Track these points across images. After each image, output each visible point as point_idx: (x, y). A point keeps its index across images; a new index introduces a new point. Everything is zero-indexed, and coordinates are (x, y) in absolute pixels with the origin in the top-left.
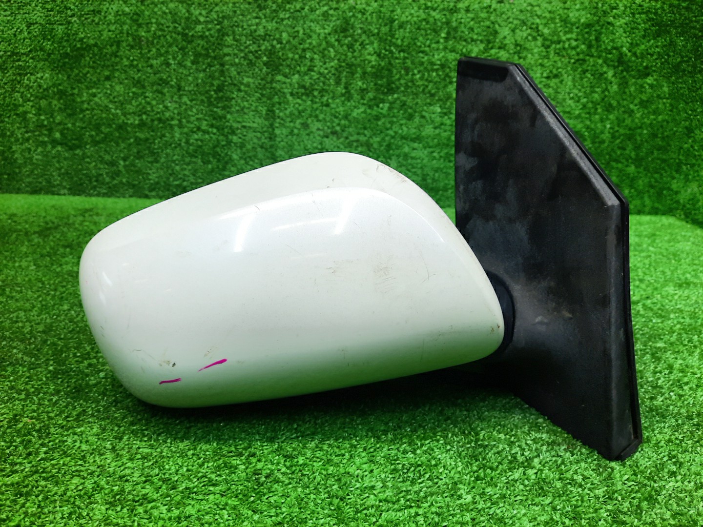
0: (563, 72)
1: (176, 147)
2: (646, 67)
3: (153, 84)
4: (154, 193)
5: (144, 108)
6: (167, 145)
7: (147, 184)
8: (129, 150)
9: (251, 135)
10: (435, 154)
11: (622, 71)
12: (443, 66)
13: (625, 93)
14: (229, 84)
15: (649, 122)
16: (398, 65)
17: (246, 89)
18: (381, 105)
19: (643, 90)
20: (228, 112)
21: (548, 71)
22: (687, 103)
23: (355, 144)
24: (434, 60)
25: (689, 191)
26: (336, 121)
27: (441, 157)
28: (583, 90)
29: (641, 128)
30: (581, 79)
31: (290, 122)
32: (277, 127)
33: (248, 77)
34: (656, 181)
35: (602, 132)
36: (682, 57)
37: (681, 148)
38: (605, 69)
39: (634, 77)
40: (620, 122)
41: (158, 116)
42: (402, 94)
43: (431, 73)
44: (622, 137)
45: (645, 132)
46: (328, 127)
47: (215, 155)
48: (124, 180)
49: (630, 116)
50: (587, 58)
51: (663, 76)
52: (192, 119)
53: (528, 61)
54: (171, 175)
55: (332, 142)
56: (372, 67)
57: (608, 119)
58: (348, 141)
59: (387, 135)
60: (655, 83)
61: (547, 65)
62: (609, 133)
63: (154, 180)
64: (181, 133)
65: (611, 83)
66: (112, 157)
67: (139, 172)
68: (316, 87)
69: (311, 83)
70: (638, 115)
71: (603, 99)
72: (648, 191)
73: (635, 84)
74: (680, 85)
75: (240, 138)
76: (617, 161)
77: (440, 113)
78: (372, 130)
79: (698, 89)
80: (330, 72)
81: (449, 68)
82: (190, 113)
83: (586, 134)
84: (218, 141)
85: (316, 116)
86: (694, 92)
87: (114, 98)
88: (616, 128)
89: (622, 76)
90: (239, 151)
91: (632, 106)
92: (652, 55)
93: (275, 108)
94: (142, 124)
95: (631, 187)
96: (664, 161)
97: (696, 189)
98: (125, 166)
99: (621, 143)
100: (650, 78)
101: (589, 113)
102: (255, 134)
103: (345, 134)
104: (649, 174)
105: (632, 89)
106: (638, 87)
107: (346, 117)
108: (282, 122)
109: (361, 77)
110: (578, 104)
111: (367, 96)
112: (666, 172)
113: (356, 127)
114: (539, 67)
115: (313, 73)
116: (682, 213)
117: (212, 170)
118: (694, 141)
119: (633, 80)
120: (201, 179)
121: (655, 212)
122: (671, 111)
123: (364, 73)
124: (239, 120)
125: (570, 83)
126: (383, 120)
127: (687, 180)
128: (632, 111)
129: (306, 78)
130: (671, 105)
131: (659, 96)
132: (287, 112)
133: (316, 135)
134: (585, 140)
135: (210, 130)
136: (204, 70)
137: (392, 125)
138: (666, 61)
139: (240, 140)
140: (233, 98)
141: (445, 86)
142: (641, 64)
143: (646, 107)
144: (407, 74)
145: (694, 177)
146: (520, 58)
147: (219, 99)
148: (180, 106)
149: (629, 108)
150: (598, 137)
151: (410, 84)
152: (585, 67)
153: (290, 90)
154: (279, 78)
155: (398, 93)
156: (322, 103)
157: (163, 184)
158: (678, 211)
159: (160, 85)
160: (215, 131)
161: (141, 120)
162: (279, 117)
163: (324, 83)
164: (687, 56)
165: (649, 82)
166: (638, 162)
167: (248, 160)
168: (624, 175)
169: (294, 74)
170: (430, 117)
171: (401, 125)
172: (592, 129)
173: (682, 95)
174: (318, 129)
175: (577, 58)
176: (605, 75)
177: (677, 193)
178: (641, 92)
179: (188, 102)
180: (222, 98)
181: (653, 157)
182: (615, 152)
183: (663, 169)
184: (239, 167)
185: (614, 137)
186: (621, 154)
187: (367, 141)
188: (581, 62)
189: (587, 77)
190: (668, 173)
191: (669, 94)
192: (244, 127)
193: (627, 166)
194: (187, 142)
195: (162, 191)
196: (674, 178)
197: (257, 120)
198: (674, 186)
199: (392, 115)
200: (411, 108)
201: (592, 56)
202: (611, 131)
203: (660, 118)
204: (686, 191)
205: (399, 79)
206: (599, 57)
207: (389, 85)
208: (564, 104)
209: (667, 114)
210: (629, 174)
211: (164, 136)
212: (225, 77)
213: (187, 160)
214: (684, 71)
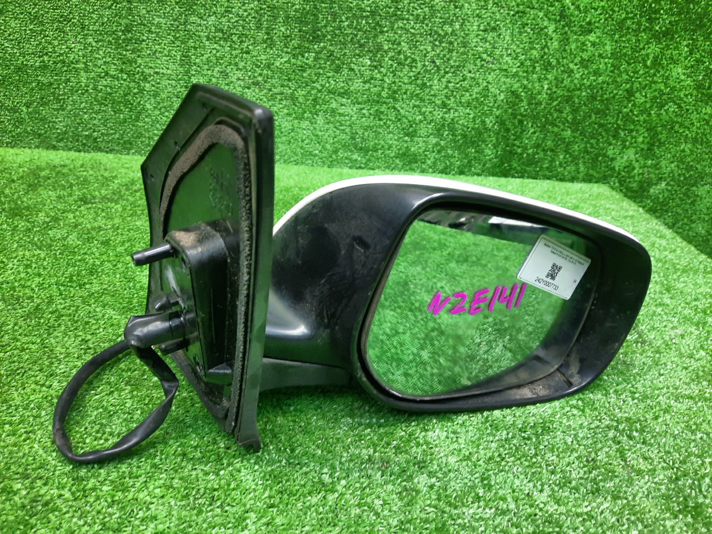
0: (501, 26)
1: (83, 94)
2: (589, 23)
3: (53, 21)
4: (61, 144)
5: (44, 48)
6: (73, 91)
7: (54, 134)
8: (31, 96)
9: (165, 82)
10: (364, 111)
11: (564, 26)
12: (373, 13)
13: (565, 50)
14: (139, 24)
15: (589, 83)
16: (324, 10)
17: (158, 30)
18: (306, 55)
19: (585, 47)
20: (139, 56)
21: (485, 24)
22: (629, 64)
23: (279, 97)
24: (363, 6)
25: (625, 157)
26: (259, 71)
27: (371, 114)
28: (522, 46)
29: (579, 89)
30: (520, 33)
31: (208, 70)
32: (194, 75)
33: (160, 17)
34: (592, 147)
35: (539, 93)
36: (627, 13)
37: (621, 112)
38: (546, 23)
39: (576, 34)
40: (558, 81)
41: (61, 58)
42: (329, 43)
43: (360, 20)
44: (559, 99)
45: (584, 94)
46: (249, 77)
47: (127, 103)
48: (29, 129)
49: (569, 76)
50: (528, 9)
51: (606, 33)
52: (100, 62)
53: (465, 11)
54: (79, 124)
55: (254, 94)
56: (296, 11)
57: (546, 79)
58: (271, 93)
59: (313, 88)
60: (597, 40)
61: (485, 16)
62: (547, 94)
63: (61, 129)
64: (88, 79)
65: (551, 39)
66: (13, 102)
67: (43, 120)
68: (235, 31)
69: (229, 27)
70: (577, 76)
71: (542, 57)
72: (583, 157)
73: (577, 40)
74: (623, 45)
75: (153, 86)
76: (554, 125)
77: (369, 66)
78: (297, 82)
79: (641, 49)
80: (249, 14)
81: (380, 15)
82: (97, 56)
83: (522, 94)
84: (129, 88)
85: (236, 64)
86: (637, 52)
87: (9, 35)
88: (554, 90)
89: (563, 31)
90: (153, 100)
91: (571, 66)
92: (596, 10)
93: (190, 54)
94: (44, 67)
95: (566, 152)
96: (601, 125)
97: (632, 157)
98: (28, 113)
99: (558, 105)
100: (592, 34)
101: (527, 72)
102: (170, 82)
103: (268, 86)
104: (585, 139)
105: (573, 46)
106: (579, 44)
107: (268, 66)
108: (199, 69)
109: (284, 22)
110: (515, 62)
111: (291, 44)
112: (603, 138)
113: (279, 78)
114: (476, 19)
115: (231, 16)
116: (617, 181)
117: (125, 121)
118: (633, 105)
119: (575, 37)
120: (112, 129)
121: (588, 179)
122: (612, 72)
123: (288, 17)
124: (150, 65)
125: (507, 38)
126: (309, 71)
127: (624, 147)
128: (572, 71)
129: (224, 20)
130: (612, 65)
131: (600, 56)
132: (204, 58)
133: (236, 85)
134: (522, 101)
135: (120, 75)
136: (110, 8)
137: (318, 77)
138: (610, 16)
139: (153, 88)
140: (143, 41)
141: (376, 36)
142: (584, 20)
143: (586, 67)
144: (335, 21)
145: (631, 144)
146: (456, 7)
147: (128, 41)
148: (85, 47)
149: (569, 67)
150: (535, 99)
151: (337, 32)
152: (525, 20)
153: (206, 34)
154: (193, 19)
155: (324, 42)
156: (242, 49)
157: (71, 134)
158: (613, 179)
159: (60, 22)
160: (125, 76)
161: (43, 61)
162: (195, 64)
163: (243, 27)
164: (632, 12)
165: (592, 39)
166: (575, 125)
167: (163, 110)
168: (559, 140)
169: (209, 16)
170: (359, 70)
171: (329, 77)
172: (529, 90)
173: (625, 55)
174: (239, 79)
175: (516, 9)
176: (546, 30)
177: (612, 160)
178: (583, 51)
179: (94, 44)
180: (131, 39)
181: (590, 121)
182: (551, 115)
183: (600, 134)
184: (154, 118)
185: (551, 98)
186: (558, 117)
187: (292, 94)
188: (520, 14)
189: (526, 32)
190: (605, 139)
191: (611, 53)
192: (157, 73)
193: (563, 130)
194: (95, 89)
195: (71, 142)
196: (610, 144)
197: (171, 66)
198: (610, 153)
199: (318, 66)
200: (339, 59)
201: (533, 8)
202: (549, 92)
203: (600, 79)
204: (622, 157)
205: (325, 26)
206: (541, 9)
207: (314, 32)
208: (501, 61)
209: (608, 75)
210: (565, 138)
211: (68, 80)
212: (133, 17)
213: (96, 108)
214: (628, 28)
